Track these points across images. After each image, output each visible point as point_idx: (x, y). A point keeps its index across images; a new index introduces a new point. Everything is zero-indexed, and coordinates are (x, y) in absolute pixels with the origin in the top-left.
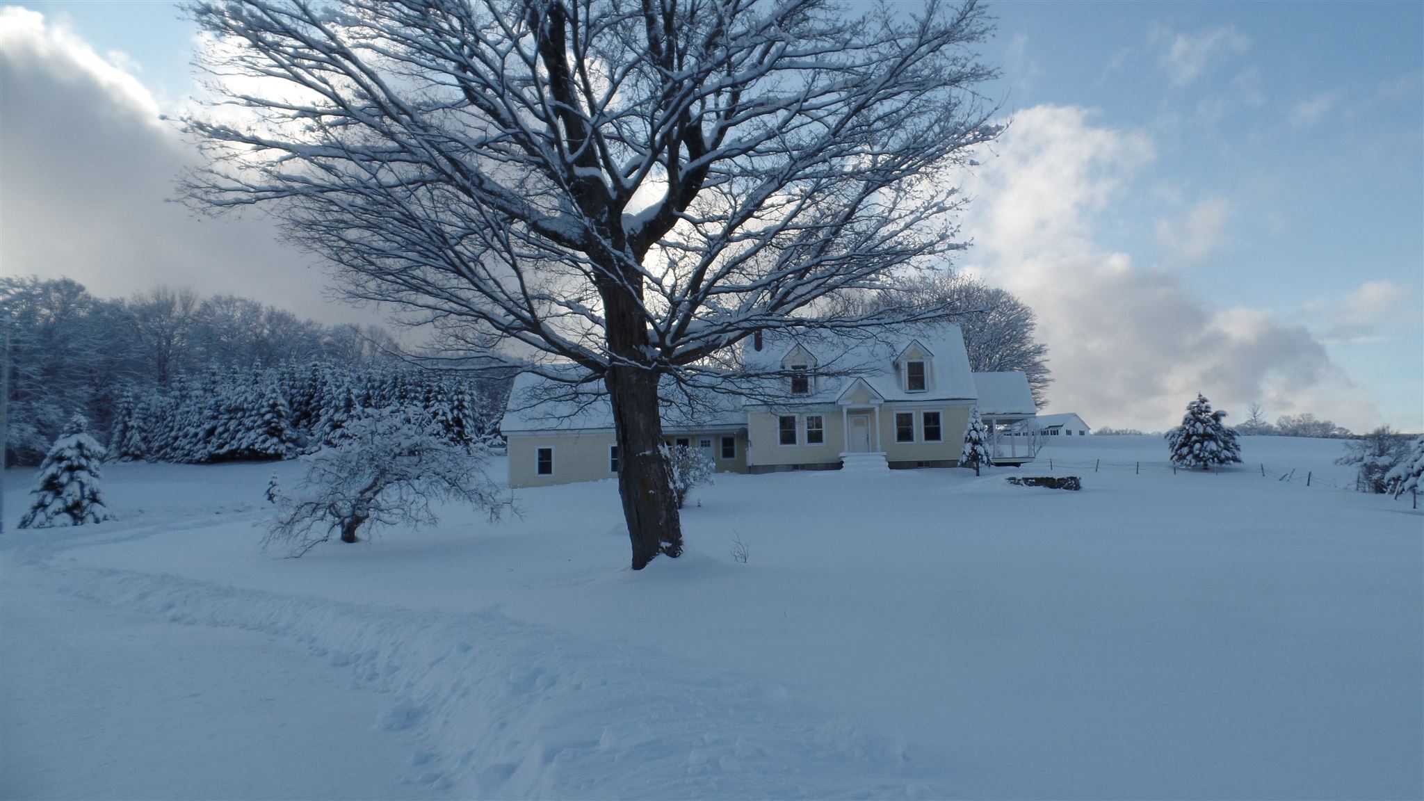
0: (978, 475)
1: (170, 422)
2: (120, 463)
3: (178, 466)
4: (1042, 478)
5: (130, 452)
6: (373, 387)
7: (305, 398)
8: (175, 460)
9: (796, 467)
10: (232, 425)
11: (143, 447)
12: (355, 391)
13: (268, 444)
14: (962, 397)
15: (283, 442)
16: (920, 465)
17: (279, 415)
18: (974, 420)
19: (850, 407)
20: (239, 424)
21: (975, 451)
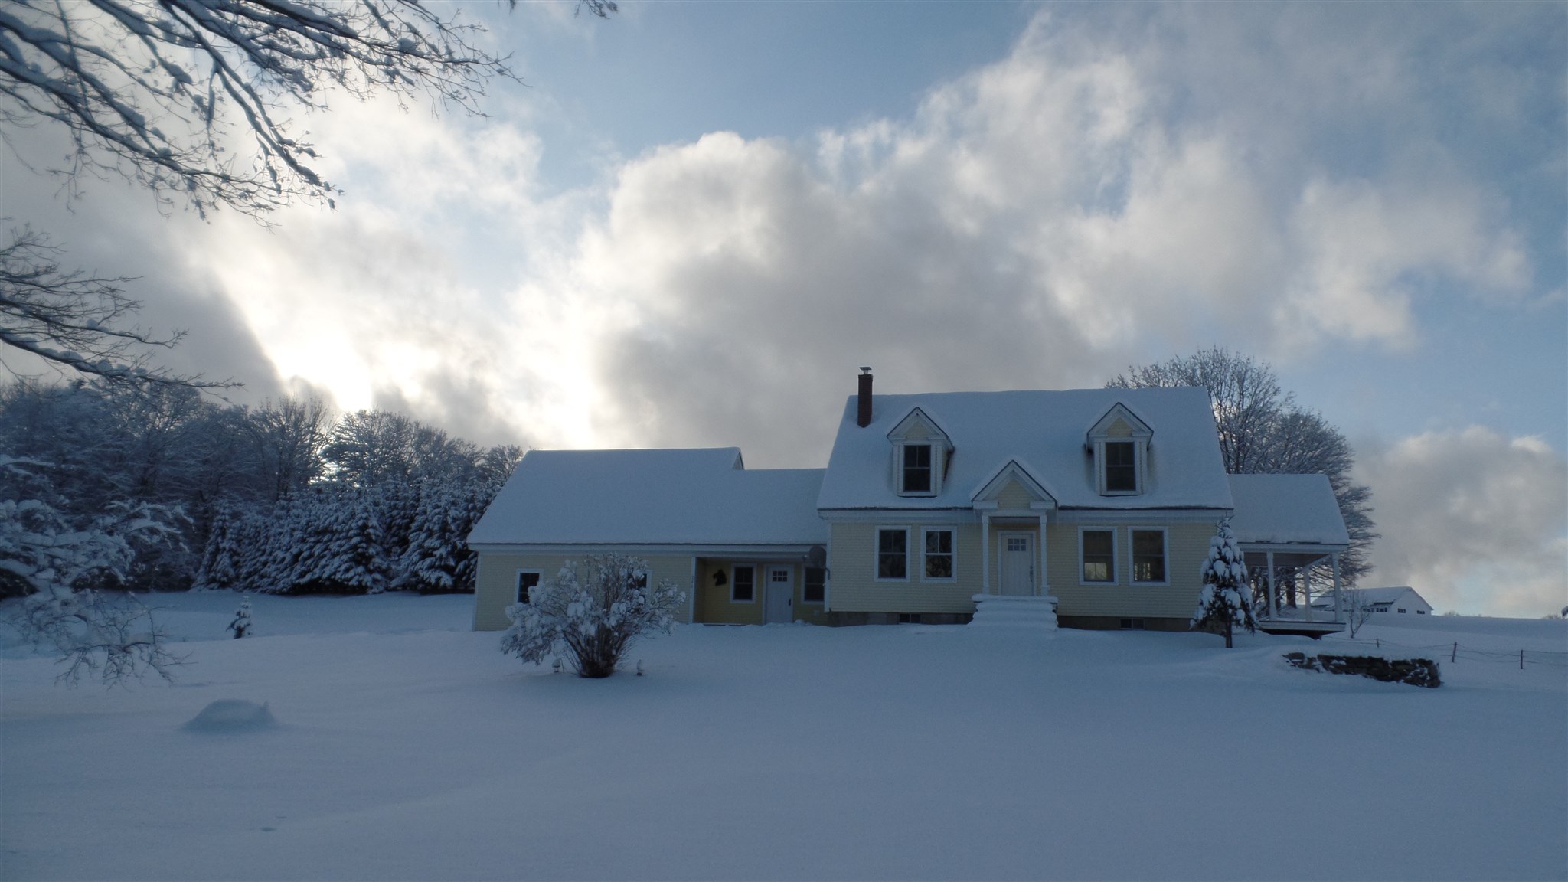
0: (1229, 645)
1: (262, 545)
2: (205, 591)
3: (263, 596)
4: (1361, 659)
5: (217, 579)
6: (474, 508)
7: (406, 521)
8: (260, 589)
9: (904, 618)
10: (317, 550)
11: (232, 572)
12: (453, 512)
13: (351, 574)
14: (1203, 504)
15: (370, 572)
16: (1126, 624)
17: (369, 540)
18: (1221, 542)
19: (994, 514)
20: (326, 550)
21: (1223, 599)
